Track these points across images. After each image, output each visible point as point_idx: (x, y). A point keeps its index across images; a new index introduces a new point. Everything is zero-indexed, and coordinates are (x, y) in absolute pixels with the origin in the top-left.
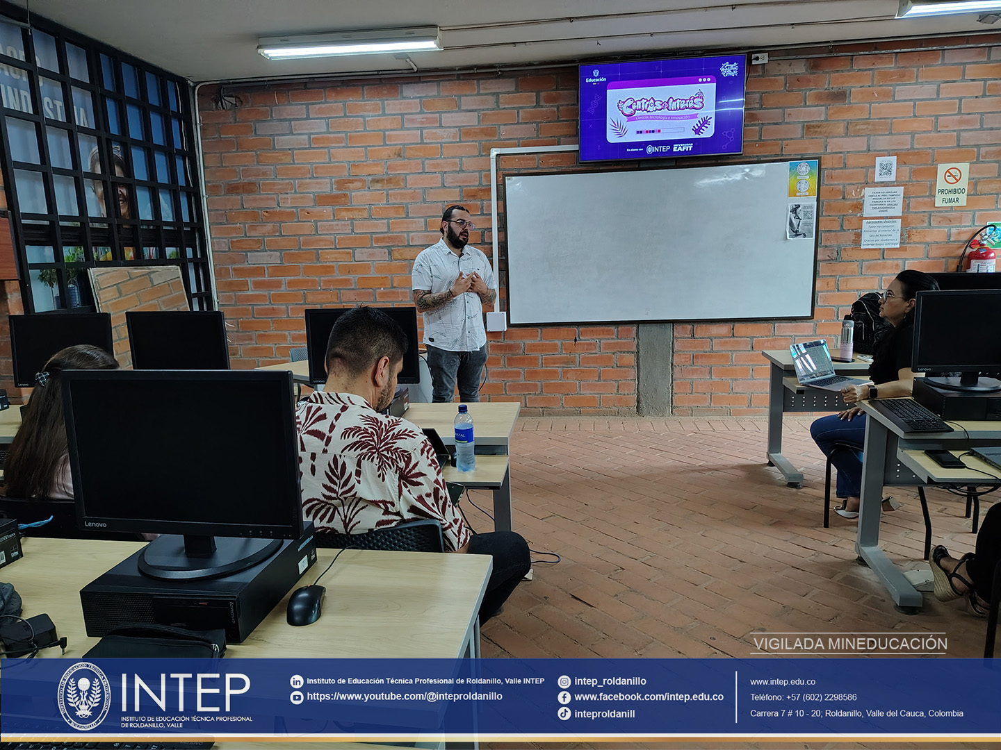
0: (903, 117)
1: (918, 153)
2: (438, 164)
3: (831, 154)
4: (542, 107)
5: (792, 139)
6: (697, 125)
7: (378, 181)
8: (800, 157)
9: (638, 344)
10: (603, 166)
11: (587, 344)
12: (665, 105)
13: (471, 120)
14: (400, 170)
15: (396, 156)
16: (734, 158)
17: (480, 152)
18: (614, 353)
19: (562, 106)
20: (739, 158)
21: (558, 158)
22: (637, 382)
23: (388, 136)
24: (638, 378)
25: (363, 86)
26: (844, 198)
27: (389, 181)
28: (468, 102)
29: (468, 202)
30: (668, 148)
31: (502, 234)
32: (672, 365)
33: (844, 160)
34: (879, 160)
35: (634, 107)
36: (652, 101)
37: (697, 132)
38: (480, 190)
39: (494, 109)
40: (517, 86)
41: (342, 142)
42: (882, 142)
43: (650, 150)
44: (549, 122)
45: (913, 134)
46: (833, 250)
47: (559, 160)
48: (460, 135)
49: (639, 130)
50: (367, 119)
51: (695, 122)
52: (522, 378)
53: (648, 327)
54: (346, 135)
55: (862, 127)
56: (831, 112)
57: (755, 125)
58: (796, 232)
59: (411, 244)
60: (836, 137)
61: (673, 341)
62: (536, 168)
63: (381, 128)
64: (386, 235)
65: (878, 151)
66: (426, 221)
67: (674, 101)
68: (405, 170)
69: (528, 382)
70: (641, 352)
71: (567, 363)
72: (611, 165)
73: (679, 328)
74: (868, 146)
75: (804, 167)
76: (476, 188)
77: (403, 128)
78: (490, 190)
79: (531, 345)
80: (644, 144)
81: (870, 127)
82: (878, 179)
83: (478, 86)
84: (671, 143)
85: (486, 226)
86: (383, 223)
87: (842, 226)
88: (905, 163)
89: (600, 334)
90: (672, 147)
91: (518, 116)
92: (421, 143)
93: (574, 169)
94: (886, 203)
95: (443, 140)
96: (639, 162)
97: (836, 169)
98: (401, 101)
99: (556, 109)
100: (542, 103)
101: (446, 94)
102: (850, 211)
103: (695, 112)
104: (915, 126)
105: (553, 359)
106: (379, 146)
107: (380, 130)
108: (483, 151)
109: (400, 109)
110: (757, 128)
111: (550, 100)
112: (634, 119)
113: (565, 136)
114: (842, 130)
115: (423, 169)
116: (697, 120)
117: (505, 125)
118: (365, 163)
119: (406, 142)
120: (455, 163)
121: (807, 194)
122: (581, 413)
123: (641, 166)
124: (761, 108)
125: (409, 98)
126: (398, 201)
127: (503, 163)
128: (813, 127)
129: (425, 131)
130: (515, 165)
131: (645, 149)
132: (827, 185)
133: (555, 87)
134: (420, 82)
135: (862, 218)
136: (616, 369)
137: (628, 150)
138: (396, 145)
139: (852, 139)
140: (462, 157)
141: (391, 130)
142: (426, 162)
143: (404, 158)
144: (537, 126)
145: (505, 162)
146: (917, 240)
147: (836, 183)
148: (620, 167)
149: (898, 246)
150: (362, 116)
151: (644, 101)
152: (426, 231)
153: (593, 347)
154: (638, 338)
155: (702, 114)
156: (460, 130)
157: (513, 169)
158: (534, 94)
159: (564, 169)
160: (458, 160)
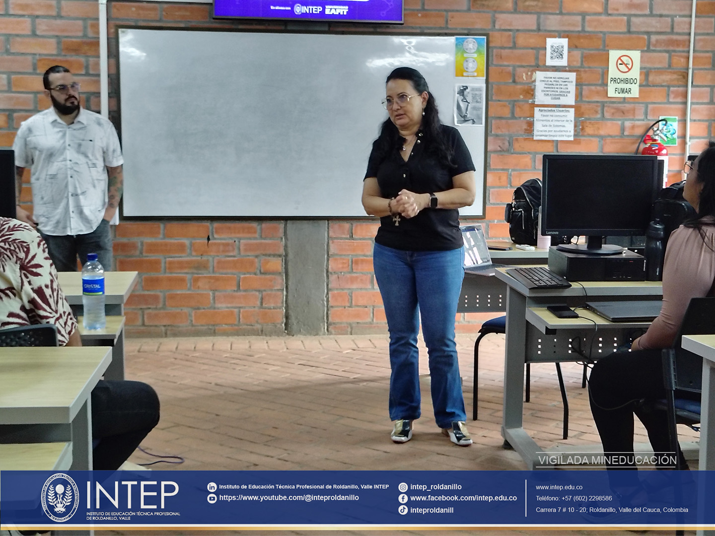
1: (590, 37)
3: (499, 31)
5: (457, 11)
8: (467, 31)
9: (286, 246)
10: (243, 24)
11: (224, 244)
16: (395, 28)
20: (400, 28)
22: (285, 292)
24: (287, 288)
26: (514, 81)
31: (114, 101)
32: (327, 271)
33: (514, 38)
34: (550, 42)
38: (83, 42)
42: (552, 22)
45: (584, 15)
46: (505, 139)
47: (187, 14)
52: (138, 287)
53: (299, 224)
55: (531, 4)
58: (465, 117)
60: (504, 12)
61: (328, 243)
62: (158, 22)
65: (548, 31)
66: (9, 78)
69: (147, 292)
70: (291, 256)
71: (198, 268)
72: (251, 24)
73: (335, 225)
74: (539, 25)
75: (471, 43)
76: (79, 40)
78: (98, 44)
79: (150, 245)
81: (540, 4)
82: (549, 62)
87: (513, 113)
88: (576, 47)
89: (239, 232)
90: (324, 9)
93: (205, 25)
94: (559, 90)
96: (285, 23)
97: (505, 48)
102: (522, 97)
104: (586, 6)
105: (180, 263)
114: (511, 5)
121: (476, 74)
122: (214, 333)
123: (289, 28)
131: (293, 8)
132: (496, 66)
135: (533, 105)
136: (259, 276)
139: (521, 15)
146: (591, 133)
147: (505, 63)
149: (572, 139)
153: (231, 248)
157: (129, 20)
159: (193, 24)
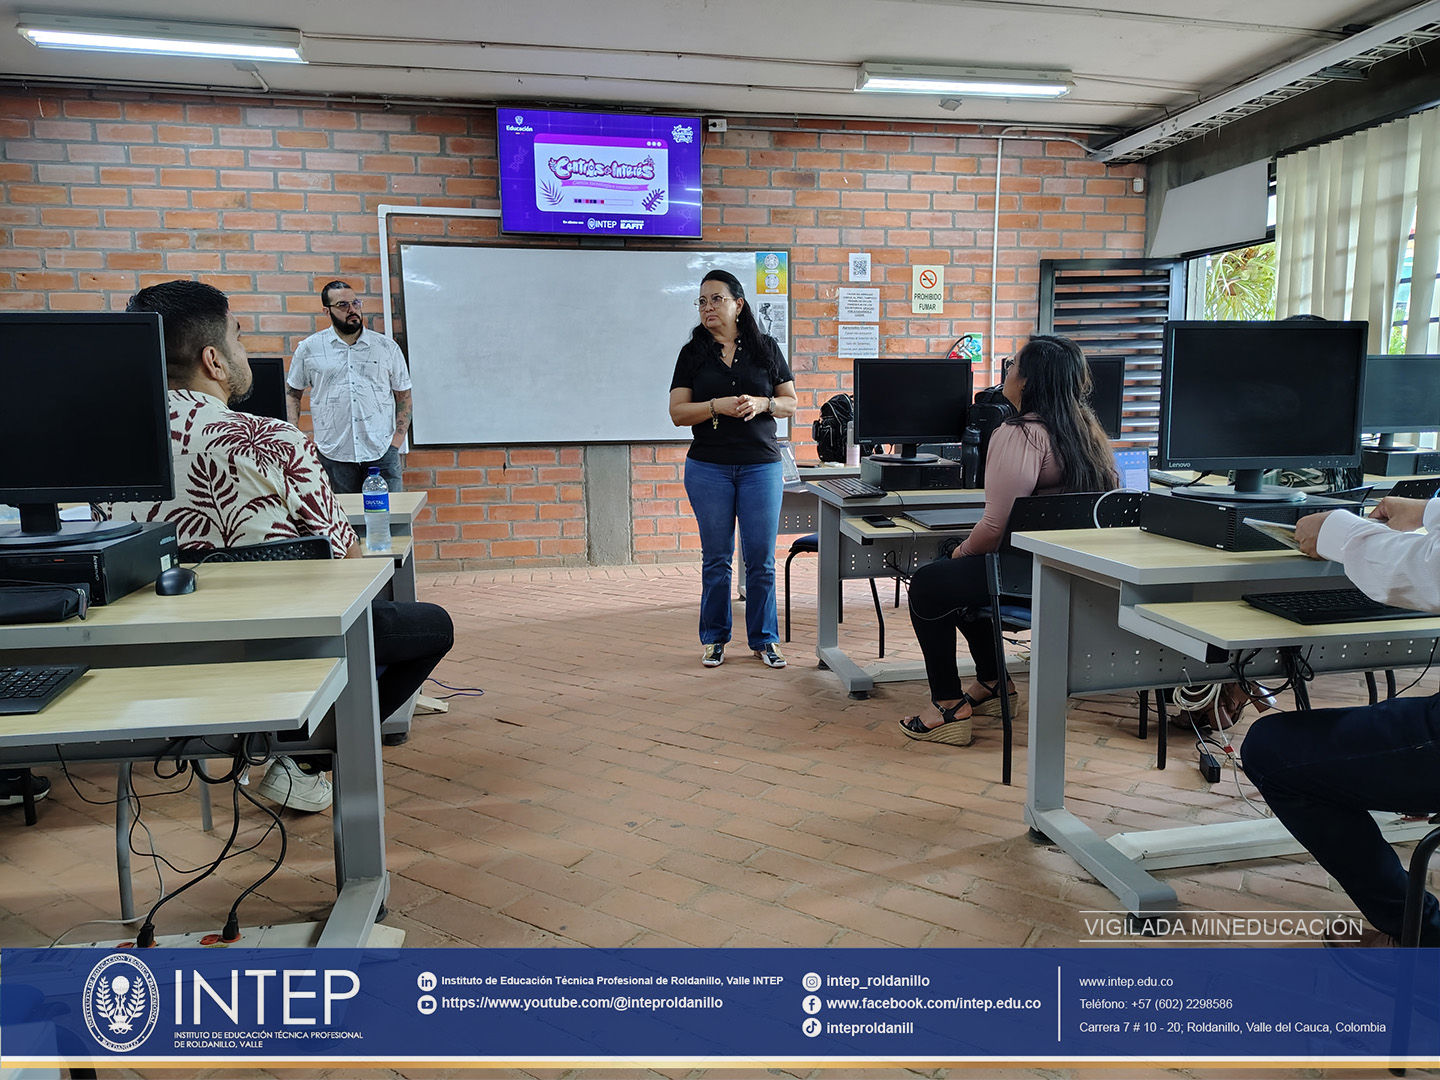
0: (875, 210)
1: (893, 251)
2: (301, 220)
3: (801, 245)
4: (449, 156)
5: (757, 225)
6: (647, 198)
7: (208, 239)
8: (767, 247)
9: (586, 472)
10: (534, 240)
11: (521, 472)
12: (608, 170)
13: (349, 164)
14: (244, 224)
15: (236, 206)
16: (693, 244)
17: (362, 208)
18: (555, 484)
19: (476, 157)
20: (699, 244)
21: (473, 224)
22: (586, 521)
23: (224, 176)
24: (588, 516)
25: (185, 104)
26: (817, 298)
27: (226, 239)
28: (343, 139)
29: (348, 276)
30: (614, 223)
31: (399, 323)
32: (630, 498)
33: (816, 253)
34: (852, 256)
35: (569, 168)
36: (591, 163)
37: (648, 207)
38: (364, 260)
39: (381, 153)
40: (413, 126)
41: (150, 180)
42: (855, 236)
43: (592, 224)
44: (459, 176)
45: (886, 229)
46: (808, 358)
47: (475, 228)
48: (333, 183)
49: (578, 198)
50: (191, 150)
51: (644, 195)
52: (432, 519)
53: (598, 449)
54: (158, 171)
55: (833, 217)
56: (799, 197)
57: (715, 205)
59: (261, 330)
60: (806, 227)
61: (630, 469)
62: (443, 237)
63: (214, 163)
65: (852, 246)
66: (283, 299)
67: (618, 166)
68: (251, 225)
69: (441, 524)
70: (591, 483)
71: (494, 498)
72: (543, 240)
73: (637, 451)
74: (841, 239)
75: (772, 259)
77: (246, 167)
78: (379, 260)
79: (443, 474)
80: (586, 217)
81: (841, 218)
82: (853, 278)
83: (359, 120)
84: (618, 218)
85: (374, 310)
87: (816, 331)
88: (879, 262)
89: (536, 460)
90: (619, 224)
91: (416, 165)
92: (273, 190)
93: (495, 241)
94: (862, 307)
95: (308, 188)
96: (579, 238)
97: (807, 264)
98: (244, 130)
99: (467, 161)
100: (448, 151)
101: (312, 126)
102: (825, 314)
103: (643, 182)
104: (888, 220)
105: (475, 492)
106: (210, 189)
107: (212, 168)
108: (367, 208)
109: (243, 141)
110: (718, 209)
111: (459, 147)
112: (571, 184)
113: (482, 197)
114: (812, 219)
115: (279, 225)
116: (648, 192)
117: (398, 174)
118: (188, 212)
119: (251, 187)
120: (326, 221)
121: (778, 291)
122: (514, 565)
123: (582, 244)
124: (722, 185)
125: (258, 127)
126: (241, 268)
127: (397, 225)
128: (780, 213)
129: (280, 174)
130: (414, 229)
131: (586, 223)
132: (798, 282)
133: (465, 133)
134: (272, 107)
136: (559, 504)
137: (564, 222)
138: (236, 189)
139: (823, 230)
140: (337, 213)
141: (229, 169)
142: (283, 216)
143: (250, 209)
144: (443, 180)
145: (400, 224)
146: (896, 350)
147: (808, 279)
148: (555, 243)
149: (876, 357)
150: (184, 146)
151: (581, 162)
152: (284, 312)
154: (586, 465)
155: (653, 186)
156: (332, 176)
157: (410, 235)
158: (438, 138)
159: (481, 240)
160: (330, 217)
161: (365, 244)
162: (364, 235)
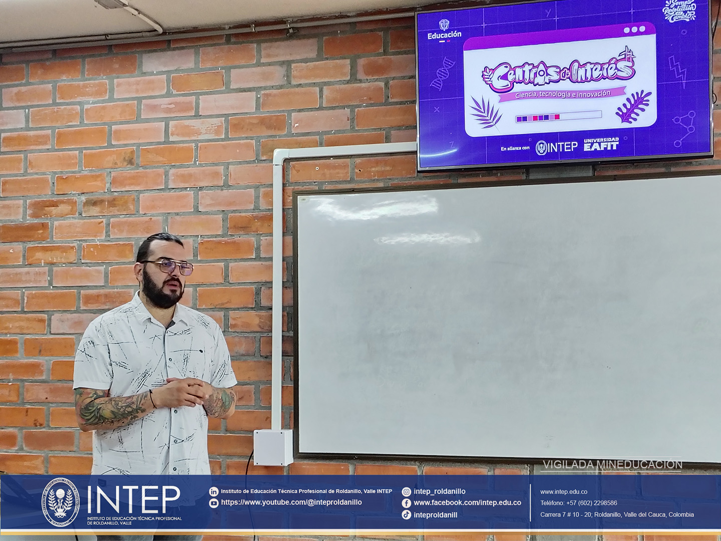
2: (190, 175)
4: (361, 81)
6: (625, 105)
7: (95, 203)
10: (464, 176)
12: (565, 73)
13: (247, 104)
14: (132, 184)
15: (125, 163)
16: (700, 165)
17: (257, 155)
19: (394, 78)
20: (710, 164)
21: (386, 163)
23: (116, 132)
25: (84, 58)
27: (112, 203)
28: (242, 76)
29: (237, 238)
30: (574, 145)
31: (290, 292)
35: (510, 78)
36: (542, 67)
37: (625, 117)
38: (255, 218)
39: (281, 87)
40: (320, 50)
41: (46, 143)
44: (372, 105)
47: (388, 168)
48: (227, 129)
49: (523, 115)
50: (86, 107)
51: (619, 101)
54: (53, 132)
62: (349, 182)
63: (107, 120)
64: (102, 291)
67: (580, 66)
68: (139, 184)
72: (478, 175)
76: (250, 214)
77: (138, 120)
78: (270, 218)
80: (533, 139)
83: (259, 52)
84: (580, 136)
85: (264, 279)
86: (99, 272)
90: (581, 145)
91: (321, 97)
92: (164, 143)
93: (413, 182)
95: (200, 137)
96: (528, 169)
98: (139, 79)
99: (382, 84)
100: (361, 75)
101: (209, 65)
103: (617, 84)
106: (101, 148)
107: (105, 124)
108: (263, 155)
109: (137, 91)
111: (373, 69)
112: (513, 97)
113: (399, 128)
115: (167, 182)
116: (625, 97)
117: (300, 111)
118: (78, 175)
119: (140, 141)
120: (216, 174)
123: (532, 177)
125: (152, 74)
127: (294, 172)
129: (172, 123)
130: (315, 173)
131: (533, 148)
133: (381, 51)
134: (169, 49)
137: (504, 149)
138: (126, 145)
140: (229, 164)
141: (121, 123)
142: (172, 171)
143: (138, 166)
144: (352, 111)
145: (298, 171)
150: (79, 103)
151: (527, 68)
155: (632, 87)
156: (227, 121)
157: (310, 183)
158: (348, 61)
159: (396, 182)
160: (221, 169)
161: (257, 197)
162: (257, 188)
